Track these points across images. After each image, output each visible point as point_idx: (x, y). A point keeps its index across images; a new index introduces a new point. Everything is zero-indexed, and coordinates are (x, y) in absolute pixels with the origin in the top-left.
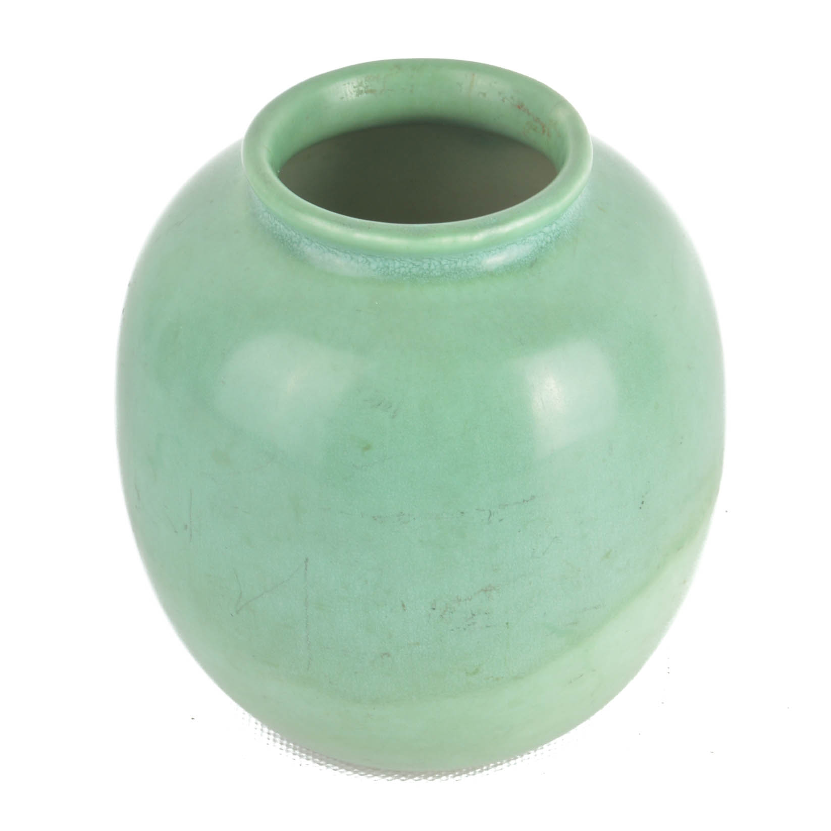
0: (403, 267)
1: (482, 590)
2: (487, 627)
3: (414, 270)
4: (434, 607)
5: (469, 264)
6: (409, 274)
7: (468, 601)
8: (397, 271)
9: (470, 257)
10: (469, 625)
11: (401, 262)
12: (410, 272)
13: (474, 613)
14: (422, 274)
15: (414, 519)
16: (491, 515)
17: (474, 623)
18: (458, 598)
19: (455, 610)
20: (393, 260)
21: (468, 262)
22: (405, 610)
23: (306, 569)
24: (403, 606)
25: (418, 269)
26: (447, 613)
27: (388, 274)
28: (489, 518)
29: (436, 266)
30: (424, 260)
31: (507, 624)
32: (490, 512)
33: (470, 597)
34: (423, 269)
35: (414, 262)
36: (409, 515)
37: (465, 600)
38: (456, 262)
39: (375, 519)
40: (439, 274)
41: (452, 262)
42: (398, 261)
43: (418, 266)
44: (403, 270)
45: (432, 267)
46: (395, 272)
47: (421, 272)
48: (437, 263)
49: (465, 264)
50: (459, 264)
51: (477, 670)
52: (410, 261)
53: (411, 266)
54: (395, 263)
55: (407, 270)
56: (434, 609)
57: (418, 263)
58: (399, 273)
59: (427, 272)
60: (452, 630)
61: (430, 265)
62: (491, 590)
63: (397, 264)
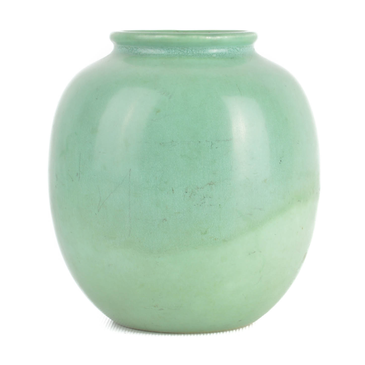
0: (176, 52)
1: (208, 184)
2: (211, 205)
3: (181, 53)
4: (186, 191)
5: (204, 53)
6: (178, 55)
7: (202, 189)
8: (173, 54)
9: (204, 49)
10: (202, 203)
11: (175, 50)
12: (179, 54)
13: (204, 196)
14: (184, 55)
15: (178, 144)
16: (212, 144)
17: (205, 202)
18: (197, 187)
19: (196, 194)
20: (172, 49)
21: (204, 52)
22: (173, 193)
23: (130, 175)
24: (173, 190)
25: (182, 53)
26: (192, 195)
27: (169, 55)
28: (211, 146)
29: (190, 52)
30: (185, 49)
31: (220, 205)
32: (212, 143)
33: (203, 187)
34: (184, 53)
35: (181, 50)
36: (176, 142)
37: (201, 188)
38: (199, 51)
39: (161, 145)
40: (191, 55)
41: (197, 51)
42: (174, 50)
43: (182, 52)
44: (176, 53)
45: (188, 52)
46: (172, 54)
47: (183, 54)
48: (190, 51)
49: (202, 52)
50: (200, 52)
51: (206, 231)
52: (179, 49)
53: (179, 51)
54: (172, 50)
55: (178, 53)
56: (187, 192)
57: (182, 50)
58: (174, 54)
59: (186, 54)
60: (195, 205)
61: (187, 51)
62: (212, 184)
63: (173, 51)
